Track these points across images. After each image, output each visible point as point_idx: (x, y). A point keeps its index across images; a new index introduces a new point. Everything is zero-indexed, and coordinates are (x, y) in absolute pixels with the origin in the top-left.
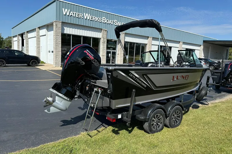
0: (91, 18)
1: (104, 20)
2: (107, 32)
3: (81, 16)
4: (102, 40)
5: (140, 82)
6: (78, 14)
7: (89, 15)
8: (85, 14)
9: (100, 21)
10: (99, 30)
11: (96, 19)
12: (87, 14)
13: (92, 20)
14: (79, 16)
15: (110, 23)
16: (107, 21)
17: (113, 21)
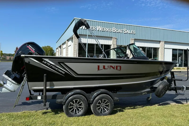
0: (102, 29)
1: (114, 29)
2: (117, 39)
3: (95, 28)
4: (113, 46)
5: (56, 69)
6: (91, 27)
7: (101, 27)
8: (97, 26)
9: (111, 31)
10: (110, 38)
11: (106, 30)
12: (99, 27)
13: (103, 31)
14: (92, 29)
15: (119, 31)
16: (117, 30)
17: (122, 30)
